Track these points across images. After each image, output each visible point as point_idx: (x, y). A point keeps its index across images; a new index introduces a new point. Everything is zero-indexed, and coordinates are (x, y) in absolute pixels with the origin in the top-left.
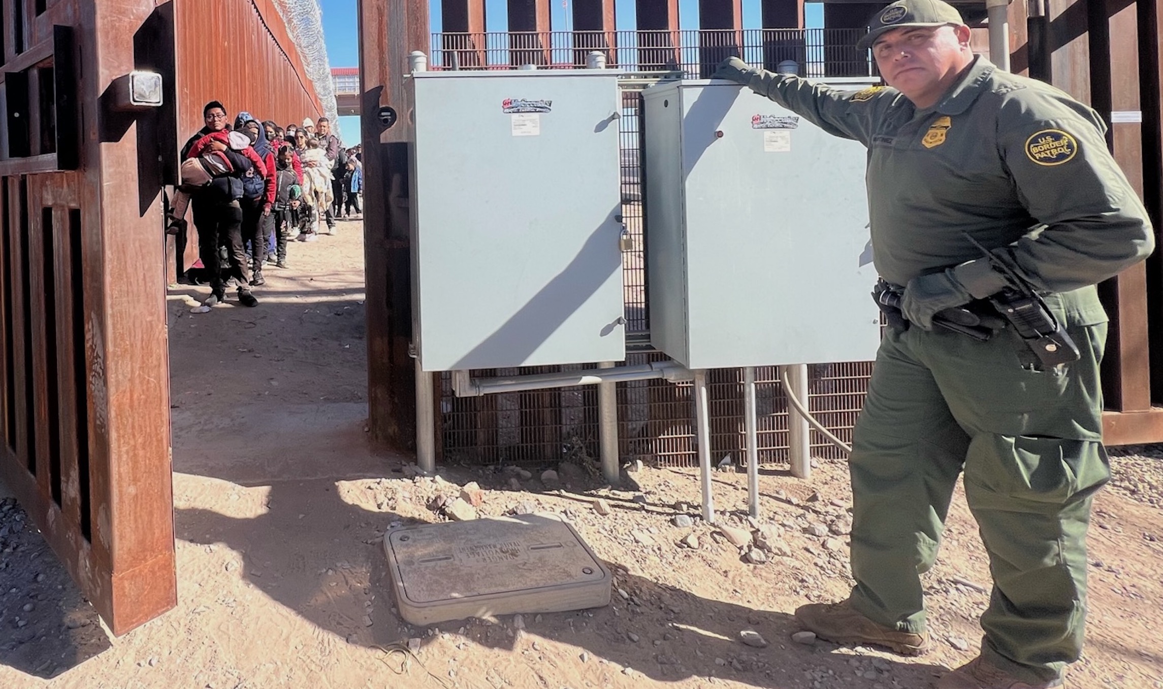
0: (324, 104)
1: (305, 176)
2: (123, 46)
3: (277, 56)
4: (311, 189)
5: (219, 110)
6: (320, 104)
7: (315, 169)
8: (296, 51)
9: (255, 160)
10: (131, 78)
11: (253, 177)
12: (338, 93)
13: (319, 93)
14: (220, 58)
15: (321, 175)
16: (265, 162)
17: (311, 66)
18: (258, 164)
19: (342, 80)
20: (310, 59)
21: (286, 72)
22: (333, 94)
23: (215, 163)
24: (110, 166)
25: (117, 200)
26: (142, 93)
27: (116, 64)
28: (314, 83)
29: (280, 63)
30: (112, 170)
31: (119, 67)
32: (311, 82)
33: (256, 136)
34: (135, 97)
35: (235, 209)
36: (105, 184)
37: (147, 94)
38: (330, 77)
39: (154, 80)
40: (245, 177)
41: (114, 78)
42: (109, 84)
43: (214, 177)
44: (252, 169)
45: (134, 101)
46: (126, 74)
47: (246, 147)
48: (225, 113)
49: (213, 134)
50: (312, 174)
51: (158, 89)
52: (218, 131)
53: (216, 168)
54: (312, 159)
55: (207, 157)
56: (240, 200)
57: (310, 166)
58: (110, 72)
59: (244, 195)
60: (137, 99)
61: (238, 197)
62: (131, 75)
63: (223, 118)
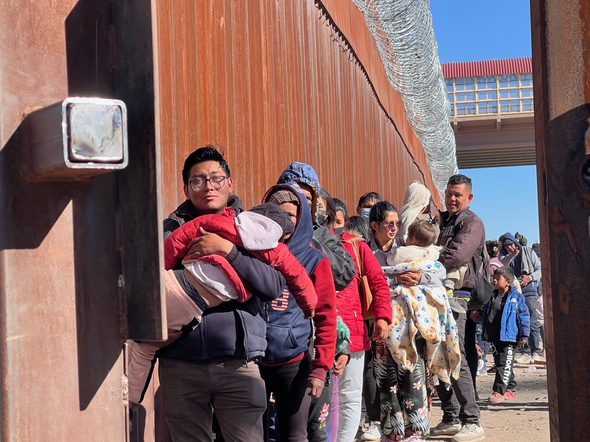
0: (427, 143)
1: (395, 305)
2: (46, 41)
3: (326, 42)
4: (408, 333)
5: (213, 166)
6: (420, 144)
7: (417, 289)
8: (366, 28)
9: (291, 273)
10: (64, 110)
11: (287, 312)
12: (457, 118)
13: (417, 120)
14: (209, 53)
15: (432, 302)
16: (313, 277)
17: (400, 61)
18: (300, 283)
19: (465, 89)
20: (396, 45)
21: (345, 78)
22: (447, 120)
23: (209, 280)
24: (19, 301)
25: (34, 373)
26: (89, 142)
27: (32, 82)
28: (404, 98)
29: (332, 59)
30: (23, 308)
31: (37, 87)
32: (399, 95)
33: (294, 219)
34: (74, 151)
35: (249, 379)
36: (10, 339)
37: (98, 144)
38: (442, 83)
39: (112, 114)
40: (271, 310)
41: (28, 111)
42: (18, 123)
43: (207, 311)
44: (286, 293)
45: (73, 160)
46: (54, 101)
47: (275, 244)
48: (227, 171)
49: (204, 218)
50: (411, 300)
51: (119, 132)
52: (214, 211)
53: (211, 291)
54: (410, 267)
55: (191, 268)
56: (261, 362)
57: (407, 283)
58: (20, 99)
59: (267, 351)
60: (78, 157)
61: (257, 354)
62: (64, 104)
63: (225, 184)
